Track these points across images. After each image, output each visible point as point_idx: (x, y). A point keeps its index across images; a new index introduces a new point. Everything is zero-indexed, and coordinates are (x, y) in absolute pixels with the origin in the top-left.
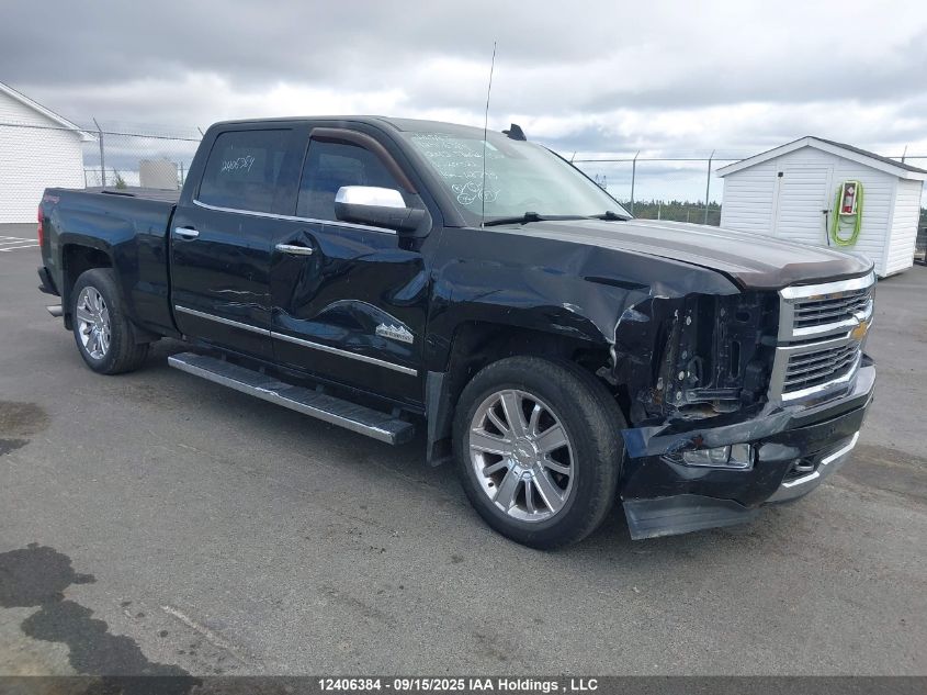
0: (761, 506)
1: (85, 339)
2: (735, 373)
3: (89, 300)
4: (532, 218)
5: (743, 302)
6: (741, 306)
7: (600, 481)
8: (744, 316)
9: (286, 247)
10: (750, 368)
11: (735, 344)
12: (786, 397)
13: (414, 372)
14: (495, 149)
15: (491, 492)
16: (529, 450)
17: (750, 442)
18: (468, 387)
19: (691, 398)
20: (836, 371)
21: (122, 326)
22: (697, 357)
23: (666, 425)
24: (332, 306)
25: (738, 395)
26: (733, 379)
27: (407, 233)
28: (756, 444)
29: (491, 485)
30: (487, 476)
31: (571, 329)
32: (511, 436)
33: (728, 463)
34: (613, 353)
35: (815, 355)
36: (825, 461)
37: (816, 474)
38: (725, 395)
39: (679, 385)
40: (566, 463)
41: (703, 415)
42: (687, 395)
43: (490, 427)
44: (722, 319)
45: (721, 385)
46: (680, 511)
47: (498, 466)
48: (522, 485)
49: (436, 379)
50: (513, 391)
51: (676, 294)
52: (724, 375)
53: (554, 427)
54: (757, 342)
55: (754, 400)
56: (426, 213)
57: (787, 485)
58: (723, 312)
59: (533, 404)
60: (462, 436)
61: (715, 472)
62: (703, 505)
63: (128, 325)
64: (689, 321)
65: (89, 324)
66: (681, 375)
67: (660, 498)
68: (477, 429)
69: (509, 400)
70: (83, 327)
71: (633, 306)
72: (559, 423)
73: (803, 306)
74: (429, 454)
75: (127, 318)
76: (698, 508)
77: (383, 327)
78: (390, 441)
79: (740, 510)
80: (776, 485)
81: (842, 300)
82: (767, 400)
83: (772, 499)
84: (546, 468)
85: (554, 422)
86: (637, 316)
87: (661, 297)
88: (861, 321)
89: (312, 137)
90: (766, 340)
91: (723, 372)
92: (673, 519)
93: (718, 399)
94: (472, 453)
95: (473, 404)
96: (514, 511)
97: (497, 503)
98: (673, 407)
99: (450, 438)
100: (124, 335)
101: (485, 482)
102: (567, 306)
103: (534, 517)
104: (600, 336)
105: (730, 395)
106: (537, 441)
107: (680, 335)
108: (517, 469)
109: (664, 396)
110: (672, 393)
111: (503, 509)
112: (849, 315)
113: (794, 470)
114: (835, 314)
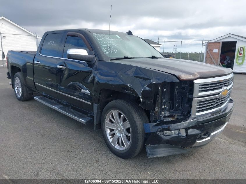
0: (191, 148)
1: (17, 91)
2: (182, 106)
3: (17, 81)
4: (126, 58)
5: (184, 84)
6: (183, 85)
7: (139, 139)
8: (184, 89)
9: (59, 66)
10: (186, 105)
11: (182, 97)
12: (197, 114)
13: (90, 103)
14: (120, 38)
15: (111, 140)
16: (121, 128)
17: (185, 129)
18: (104, 109)
19: (167, 114)
20: (216, 105)
21: (24, 88)
22: (169, 101)
23: (158, 122)
24: (70, 84)
25: (182, 113)
26: (181, 108)
27: (90, 62)
28: (187, 129)
29: (111, 138)
30: (110, 135)
31: (130, 92)
32: (116, 124)
33: (178, 134)
34: (141, 100)
35: (208, 101)
36: (212, 134)
37: (209, 138)
38: (179, 113)
39: (163, 110)
40: (130, 133)
41: (171, 119)
42: (166, 113)
43: (111, 121)
44: (177, 89)
45: (177, 110)
46: (163, 149)
47: (113, 132)
48: (119, 139)
49: (96, 106)
50: (115, 110)
51: (160, 82)
52: (178, 107)
53: (126, 122)
54: (187, 97)
55: (187, 115)
56: (94, 57)
57: (198, 142)
58: (177, 87)
59: (121, 114)
60: (103, 123)
61: (174, 137)
62: (171, 147)
63: (26, 88)
64: (165, 90)
65: (17, 87)
66: (163, 107)
67: (156, 145)
68: (107, 121)
69: (115, 113)
70: (16, 88)
71: (146, 85)
72: (127, 121)
73: (203, 85)
74: (95, 128)
75: (25, 86)
76: (169, 148)
77: (83, 90)
78: (85, 124)
79: (184, 149)
80: (194, 142)
81: (218, 83)
82: (190, 115)
83: (194, 145)
84: (125, 134)
85: (126, 120)
86: (147, 89)
87: (155, 83)
88: (225, 89)
89: (68, 35)
90: (190, 96)
91: (178, 106)
92: (162, 152)
93: (176, 114)
94: (106, 128)
95: (106, 113)
96: (117, 147)
97: (112, 144)
98: (161, 117)
99: (100, 123)
100: (25, 91)
101: (109, 137)
102: (128, 85)
103: (122, 148)
104: (137, 94)
105: (180, 113)
106: (122, 125)
107: (162, 94)
108: (118, 134)
109: (158, 113)
110: (161, 112)
111: (114, 145)
112: (221, 88)
113: (201, 137)
114: (216, 87)
